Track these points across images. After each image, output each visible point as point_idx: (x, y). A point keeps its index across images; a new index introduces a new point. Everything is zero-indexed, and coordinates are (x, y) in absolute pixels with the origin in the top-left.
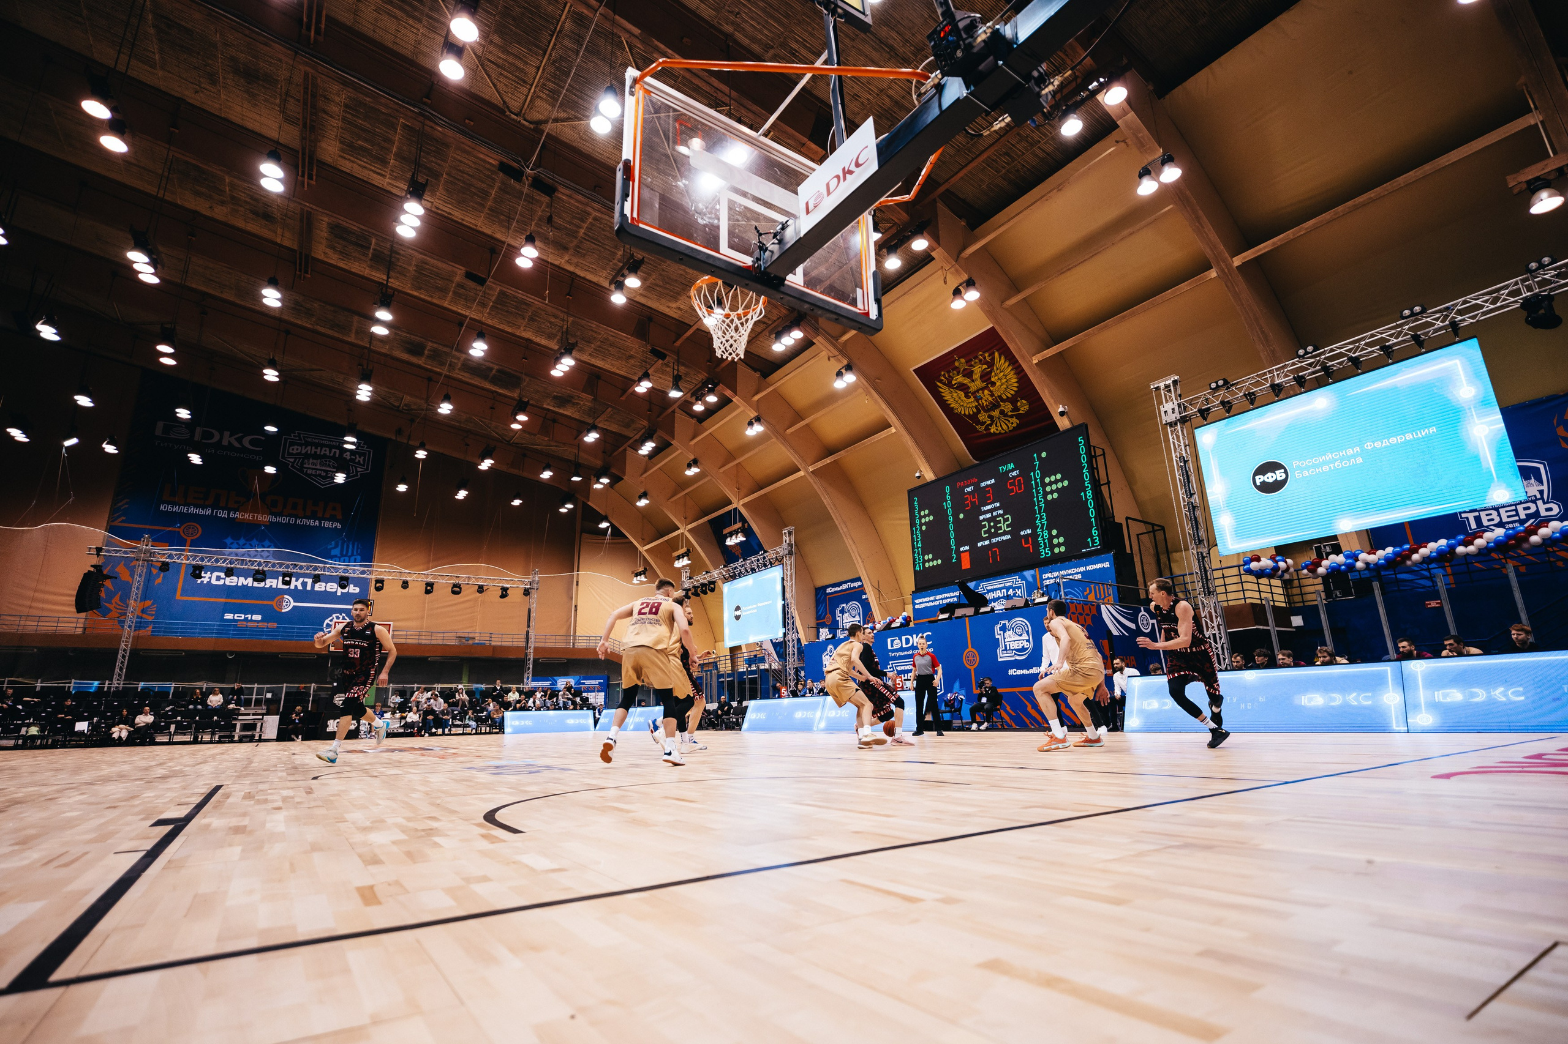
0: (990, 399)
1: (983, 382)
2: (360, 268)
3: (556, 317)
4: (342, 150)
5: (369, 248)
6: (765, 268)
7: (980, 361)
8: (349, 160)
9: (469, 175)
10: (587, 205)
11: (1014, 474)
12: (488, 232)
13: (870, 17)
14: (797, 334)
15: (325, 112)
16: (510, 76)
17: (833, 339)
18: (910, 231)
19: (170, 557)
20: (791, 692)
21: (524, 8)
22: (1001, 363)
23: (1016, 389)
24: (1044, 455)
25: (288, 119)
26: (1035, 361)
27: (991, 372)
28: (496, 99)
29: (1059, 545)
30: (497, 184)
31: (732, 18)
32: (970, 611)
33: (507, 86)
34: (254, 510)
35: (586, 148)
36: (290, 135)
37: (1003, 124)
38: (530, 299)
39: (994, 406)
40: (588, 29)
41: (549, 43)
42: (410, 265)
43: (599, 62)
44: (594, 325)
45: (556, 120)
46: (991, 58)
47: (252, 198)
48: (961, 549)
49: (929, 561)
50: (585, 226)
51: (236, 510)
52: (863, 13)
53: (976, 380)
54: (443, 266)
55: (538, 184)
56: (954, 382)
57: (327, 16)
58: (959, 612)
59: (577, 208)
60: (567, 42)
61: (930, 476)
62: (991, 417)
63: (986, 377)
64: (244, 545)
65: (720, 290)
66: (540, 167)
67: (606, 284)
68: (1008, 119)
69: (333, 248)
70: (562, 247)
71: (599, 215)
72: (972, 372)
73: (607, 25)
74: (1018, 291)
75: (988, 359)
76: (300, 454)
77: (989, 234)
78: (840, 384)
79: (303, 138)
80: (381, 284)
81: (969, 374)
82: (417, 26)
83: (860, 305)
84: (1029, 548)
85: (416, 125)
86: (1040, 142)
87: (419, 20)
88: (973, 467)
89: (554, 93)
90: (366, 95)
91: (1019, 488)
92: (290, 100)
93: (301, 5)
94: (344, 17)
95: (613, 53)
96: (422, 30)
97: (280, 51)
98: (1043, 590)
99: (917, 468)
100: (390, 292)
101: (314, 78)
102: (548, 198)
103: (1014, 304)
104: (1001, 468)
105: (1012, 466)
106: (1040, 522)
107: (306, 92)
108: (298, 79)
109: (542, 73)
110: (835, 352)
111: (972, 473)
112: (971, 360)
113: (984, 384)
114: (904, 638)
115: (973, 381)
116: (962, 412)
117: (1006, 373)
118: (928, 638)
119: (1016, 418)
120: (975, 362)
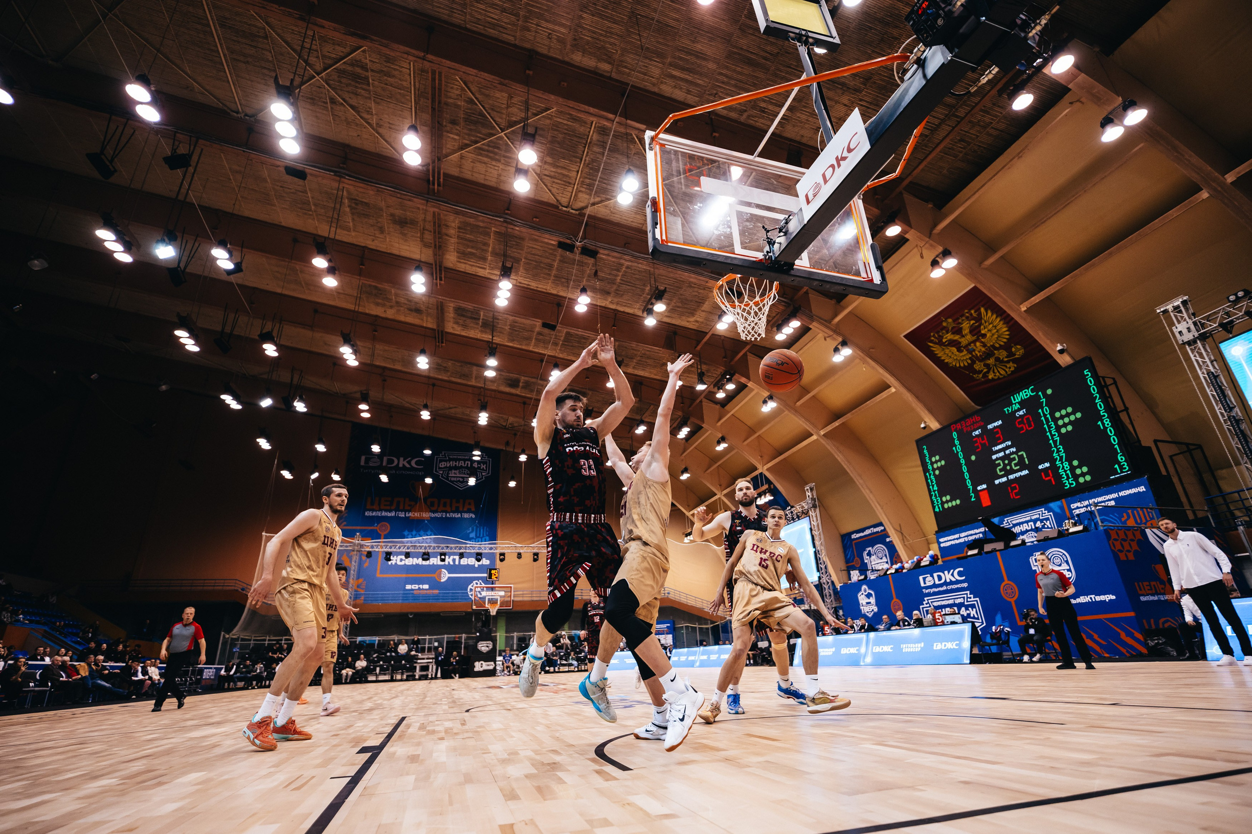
0: (983, 349)
1: (973, 336)
2: (475, 333)
4: (458, 257)
5: (479, 319)
6: (776, 258)
7: (967, 318)
8: (463, 263)
9: (538, 255)
10: (621, 258)
11: (1021, 413)
12: (554, 292)
13: (837, 38)
14: (795, 324)
15: (447, 235)
16: (559, 182)
17: (826, 322)
18: (884, 222)
19: (372, 547)
20: (834, 629)
21: (565, 134)
22: (988, 316)
23: (1007, 337)
24: (1049, 392)
25: (426, 245)
26: (1023, 308)
27: (979, 326)
28: (552, 200)
29: (1083, 475)
30: (558, 258)
32: (1000, 546)
33: (558, 189)
34: (420, 510)
35: (615, 218)
36: (426, 255)
37: (991, 76)
38: (587, 334)
39: (988, 354)
40: (609, 136)
41: (584, 152)
42: (506, 325)
43: (620, 157)
44: (634, 345)
45: (593, 204)
46: (973, 17)
47: (407, 300)
48: (979, 488)
49: (947, 502)
50: (620, 274)
51: (409, 511)
52: (831, 37)
53: (966, 335)
54: (528, 322)
55: (586, 251)
56: (944, 340)
57: (444, 173)
58: (988, 548)
59: (614, 262)
60: (596, 149)
61: (935, 425)
62: (987, 366)
63: (975, 331)
64: (416, 535)
65: (738, 285)
66: (585, 239)
67: (640, 313)
68: (997, 69)
69: (457, 323)
70: (606, 293)
71: (629, 264)
72: (961, 328)
73: (622, 130)
74: (995, 251)
75: (975, 315)
76: (444, 468)
77: (956, 209)
78: (838, 358)
79: (435, 255)
80: (487, 342)
81: (958, 331)
82: (498, 165)
83: (864, 275)
84: (1050, 480)
85: (503, 230)
86: (992, 123)
87: (499, 161)
88: (977, 412)
89: (590, 186)
90: (471, 218)
91: (1030, 426)
92: (426, 232)
93: (428, 170)
94: (454, 171)
95: (628, 147)
96: (501, 166)
97: (418, 202)
98: (1074, 519)
99: (922, 420)
100: (495, 346)
101: (439, 214)
102: (593, 259)
103: (993, 263)
104: (1006, 409)
105: (1018, 406)
106: (1059, 455)
107: (434, 225)
108: (429, 217)
109: (581, 173)
110: (830, 333)
111: (977, 418)
112: (958, 319)
113: (975, 338)
114: (935, 575)
115: (963, 336)
116: (958, 365)
117: (995, 324)
118: (960, 574)
119: (1013, 363)
120: (963, 320)
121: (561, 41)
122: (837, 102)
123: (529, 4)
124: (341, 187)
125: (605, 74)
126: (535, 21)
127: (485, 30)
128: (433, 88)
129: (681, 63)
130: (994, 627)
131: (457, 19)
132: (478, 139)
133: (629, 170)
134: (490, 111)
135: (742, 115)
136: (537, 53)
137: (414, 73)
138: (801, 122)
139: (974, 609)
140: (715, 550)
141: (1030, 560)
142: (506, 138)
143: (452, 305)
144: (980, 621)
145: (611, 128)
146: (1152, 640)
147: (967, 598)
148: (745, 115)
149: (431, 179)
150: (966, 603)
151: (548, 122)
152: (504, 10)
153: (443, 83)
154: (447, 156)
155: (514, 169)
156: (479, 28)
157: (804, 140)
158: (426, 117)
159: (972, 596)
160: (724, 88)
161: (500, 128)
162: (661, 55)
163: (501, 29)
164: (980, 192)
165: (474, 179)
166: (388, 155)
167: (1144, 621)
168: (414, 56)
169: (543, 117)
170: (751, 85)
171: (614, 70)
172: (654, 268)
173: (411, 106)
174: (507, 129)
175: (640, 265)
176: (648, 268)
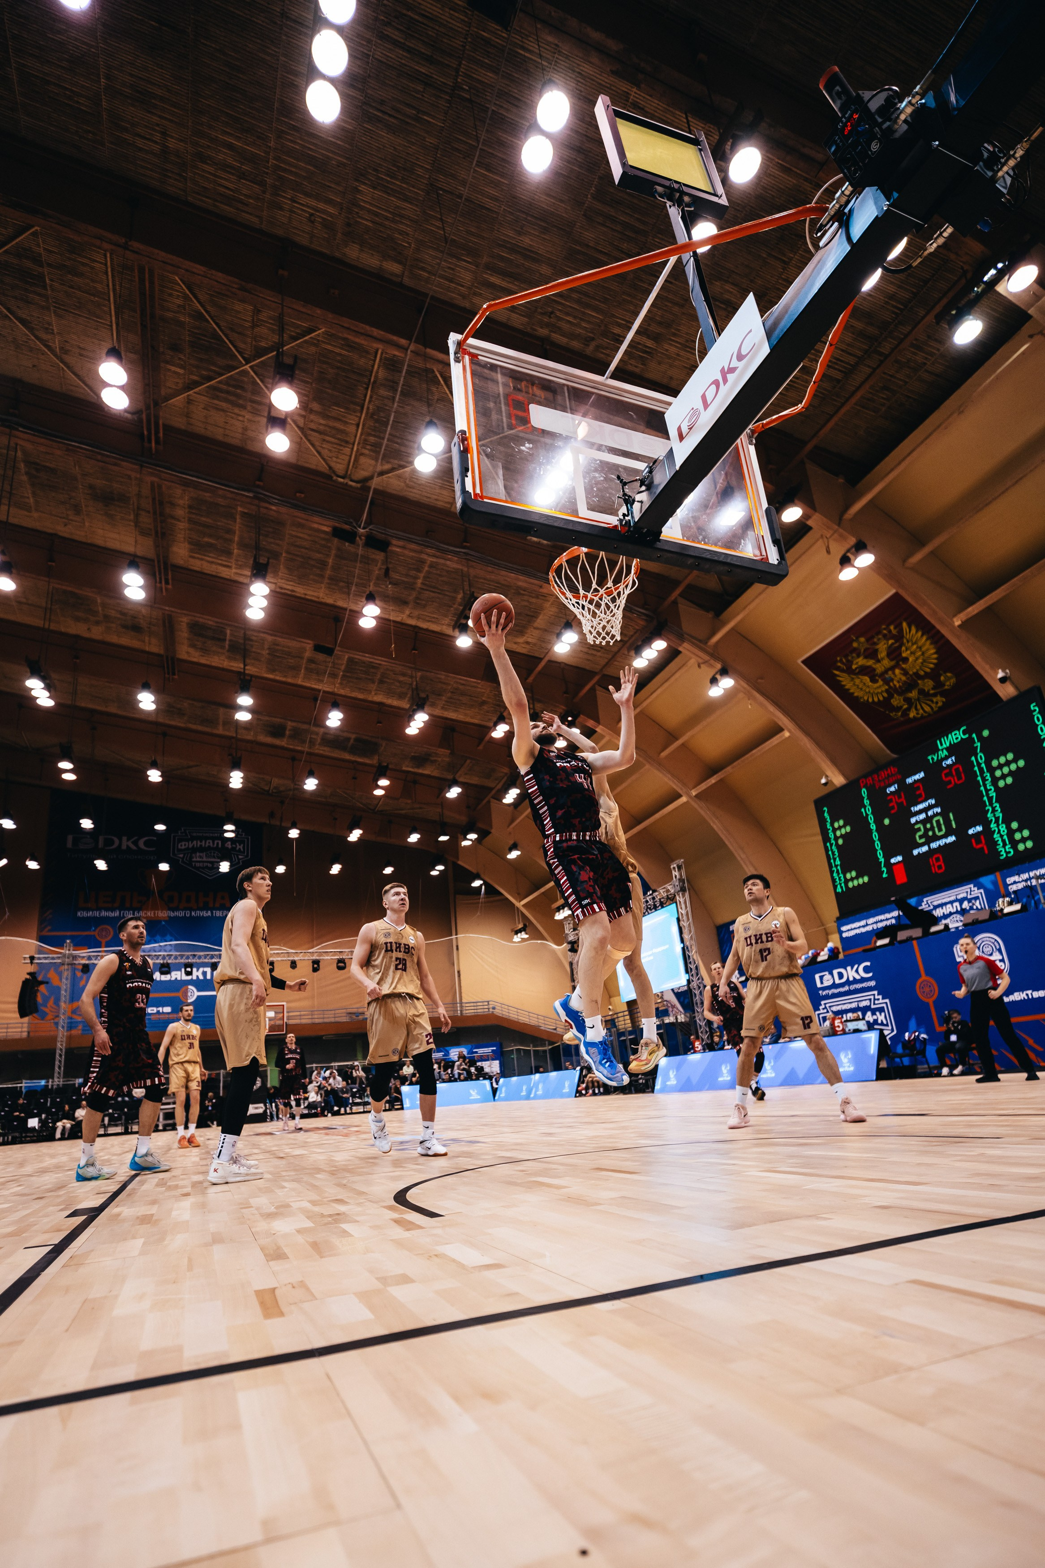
0: (904, 678)
1: (892, 660)
2: (219, 660)
3: (403, 674)
4: (191, 551)
5: (225, 640)
7: (885, 636)
8: (198, 558)
9: (306, 548)
10: (421, 552)
11: (949, 762)
12: (329, 601)
14: (660, 645)
15: (173, 517)
16: (333, 440)
17: (701, 643)
18: (779, 502)
20: (707, 1044)
21: (338, 368)
22: (912, 633)
23: (935, 661)
24: (986, 733)
25: (143, 532)
26: (957, 622)
27: (900, 647)
28: (323, 467)
29: (1023, 840)
30: (334, 551)
32: (917, 932)
33: (330, 451)
34: (154, 908)
35: (414, 494)
36: (145, 547)
38: (375, 660)
39: (910, 685)
40: (401, 372)
41: (365, 396)
42: (263, 649)
43: (417, 403)
44: (442, 675)
45: (382, 473)
48: (893, 861)
49: (852, 879)
50: (422, 575)
53: (883, 659)
54: (293, 644)
55: (372, 542)
56: (854, 667)
57: (164, 424)
58: (902, 935)
59: (412, 557)
60: (382, 392)
61: (839, 780)
62: (908, 700)
63: (894, 654)
66: (371, 523)
67: (449, 630)
69: (193, 646)
70: (400, 602)
71: (434, 560)
72: (876, 651)
73: (420, 363)
74: (922, 544)
75: (894, 632)
76: (185, 850)
77: (875, 484)
78: (716, 692)
80: (238, 673)
81: (872, 654)
82: (243, 413)
84: (982, 849)
85: (253, 510)
86: (925, 364)
87: (243, 407)
88: (892, 762)
89: (376, 447)
90: (205, 491)
91: (959, 778)
92: (142, 512)
93: (137, 418)
94: (179, 422)
95: (428, 391)
96: (248, 416)
97: (128, 468)
98: (1010, 897)
99: (823, 774)
100: (248, 678)
101: (160, 486)
102: (382, 554)
103: (921, 561)
104: (930, 758)
105: (946, 753)
106: (994, 815)
107: (154, 502)
108: (146, 491)
109: (363, 429)
110: (707, 658)
111: (893, 770)
112: (873, 637)
113: (893, 663)
114: (835, 972)
115: (878, 661)
116: (870, 700)
117: (920, 644)
118: (866, 970)
119: (941, 696)
120: (879, 639)
121: (329, 226)
123: (280, 168)
124: (12, 444)
125: (394, 278)
126: (291, 194)
127: (215, 206)
128: (142, 294)
130: (907, 1035)
131: (173, 187)
132: (212, 374)
133: (430, 423)
134: (228, 332)
135: (588, 345)
137: (112, 270)
139: (883, 1014)
140: (553, 952)
141: (955, 949)
142: (252, 373)
143: (185, 619)
144: (890, 1028)
145: (403, 361)
147: (875, 999)
148: (593, 345)
149: (145, 433)
150: (873, 1007)
151: (313, 349)
152: (242, 175)
154: (167, 399)
155: (265, 420)
156: (207, 203)
158: (134, 337)
159: (880, 997)
161: (245, 359)
162: (473, 251)
164: (907, 462)
165: (208, 434)
166: (80, 395)
168: (111, 243)
170: (600, 301)
171: (407, 273)
172: (468, 566)
173: (111, 322)
174: (255, 360)
175: (448, 563)
176: (459, 567)
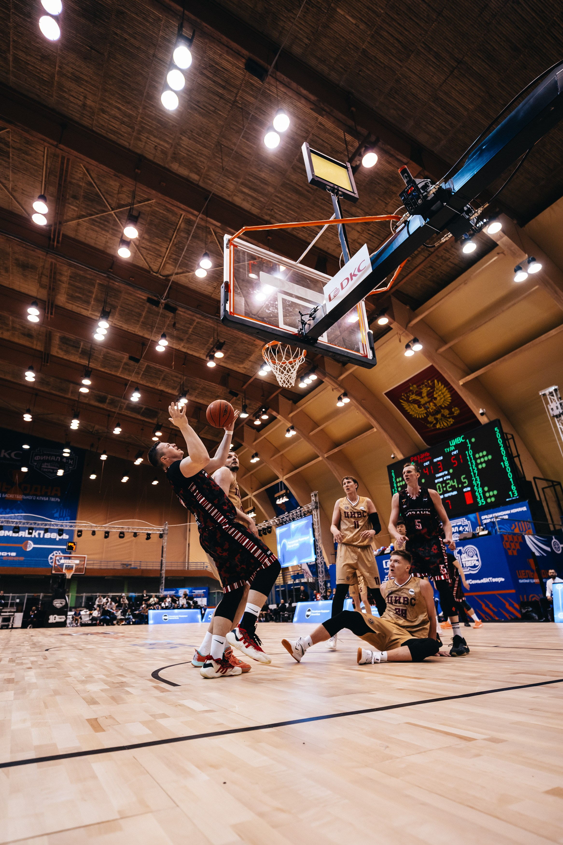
0: (434, 408)
1: (429, 398)
2: (75, 358)
3: (177, 377)
5: (79, 348)
6: (306, 334)
7: (426, 385)
9: (132, 306)
10: (194, 316)
11: (455, 453)
12: (141, 334)
14: (313, 377)
15: (60, 281)
16: (153, 254)
17: (334, 379)
18: (377, 314)
20: (323, 596)
21: (160, 219)
22: (439, 386)
23: (450, 401)
24: (473, 440)
25: (42, 286)
26: (461, 383)
27: (433, 392)
28: (147, 267)
29: (490, 497)
30: (146, 309)
31: (269, 212)
33: (151, 259)
34: (15, 493)
35: (192, 286)
36: (43, 294)
38: (162, 368)
39: (438, 411)
40: (193, 226)
41: (173, 235)
43: (199, 242)
44: (198, 380)
45: (177, 274)
47: (22, 327)
50: (192, 327)
53: (424, 397)
54: (117, 354)
55: (168, 307)
57: (63, 234)
59: (188, 318)
60: (182, 234)
61: (400, 457)
62: (436, 419)
63: (430, 395)
64: (9, 512)
66: (168, 298)
67: (204, 357)
70: (179, 339)
71: (200, 320)
73: (203, 223)
74: (446, 343)
75: (431, 384)
78: (340, 404)
79: (49, 294)
80: (85, 366)
81: (420, 394)
82: (107, 234)
84: (470, 499)
85: (105, 283)
87: (108, 231)
88: (427, 450)
89: (176, 261)
90: (80, 270)
91: (460, 461)
92: (43, 276)
93: (50, 230)
94: (71, 234)
95: (206, 237)
96: (109, 236)
97: (39, 253)
98: (483, 526)
99: (392, 453)
100: (90, 369)
101: (55, 264)
102: (172, 314)
103: (445, 351)
104: (445, 450)
105: (453, 448)
106: (476, 483)
107: (51, 272)
108: (47, 266)
109: (170, 250)
110: (337, 386)
111: (428, 454)
112: (420, 385)
113: (430, 399)
115: (422, 398)
117: (443, 392)
119: (452, 419)
120: (423, 387)
121: (164, 152)
122: (353, 229)
123: (142, 122)
125: (195, 182)
126: (146, 135)
127: (107, 134)
128: (62, 170)
129: (250, 184)
131: (86, 122)
132: (93, 213)
133: (206, 254)
134: (104, 194)
136: (146, 158)
137: (47, 155)
138: (328, 239)
142: (114, 216)
143: (58, 334)
145: (195, 222)
146: (524, 609)
149: (52, 237)
151: (148, 209)
152: (123, 123)
153: (70, 166)
154: (66, 221)
155: (119, 240)
156: (103, 132)
157: (330, 251)
158: (52, 189)
160: (278, 207)
161: (111, 208)
162: (236, 176)
163: (120, 136)
165: (86, 242)
166: (20, 214)
167: (521, 596)
168: (49, 143)
169: (145, 205)
171: (201, 180)
172: (217, 326)
173: (42, 180)
174: (117, 209)
175: (207, 323)
176: (213, 325)
